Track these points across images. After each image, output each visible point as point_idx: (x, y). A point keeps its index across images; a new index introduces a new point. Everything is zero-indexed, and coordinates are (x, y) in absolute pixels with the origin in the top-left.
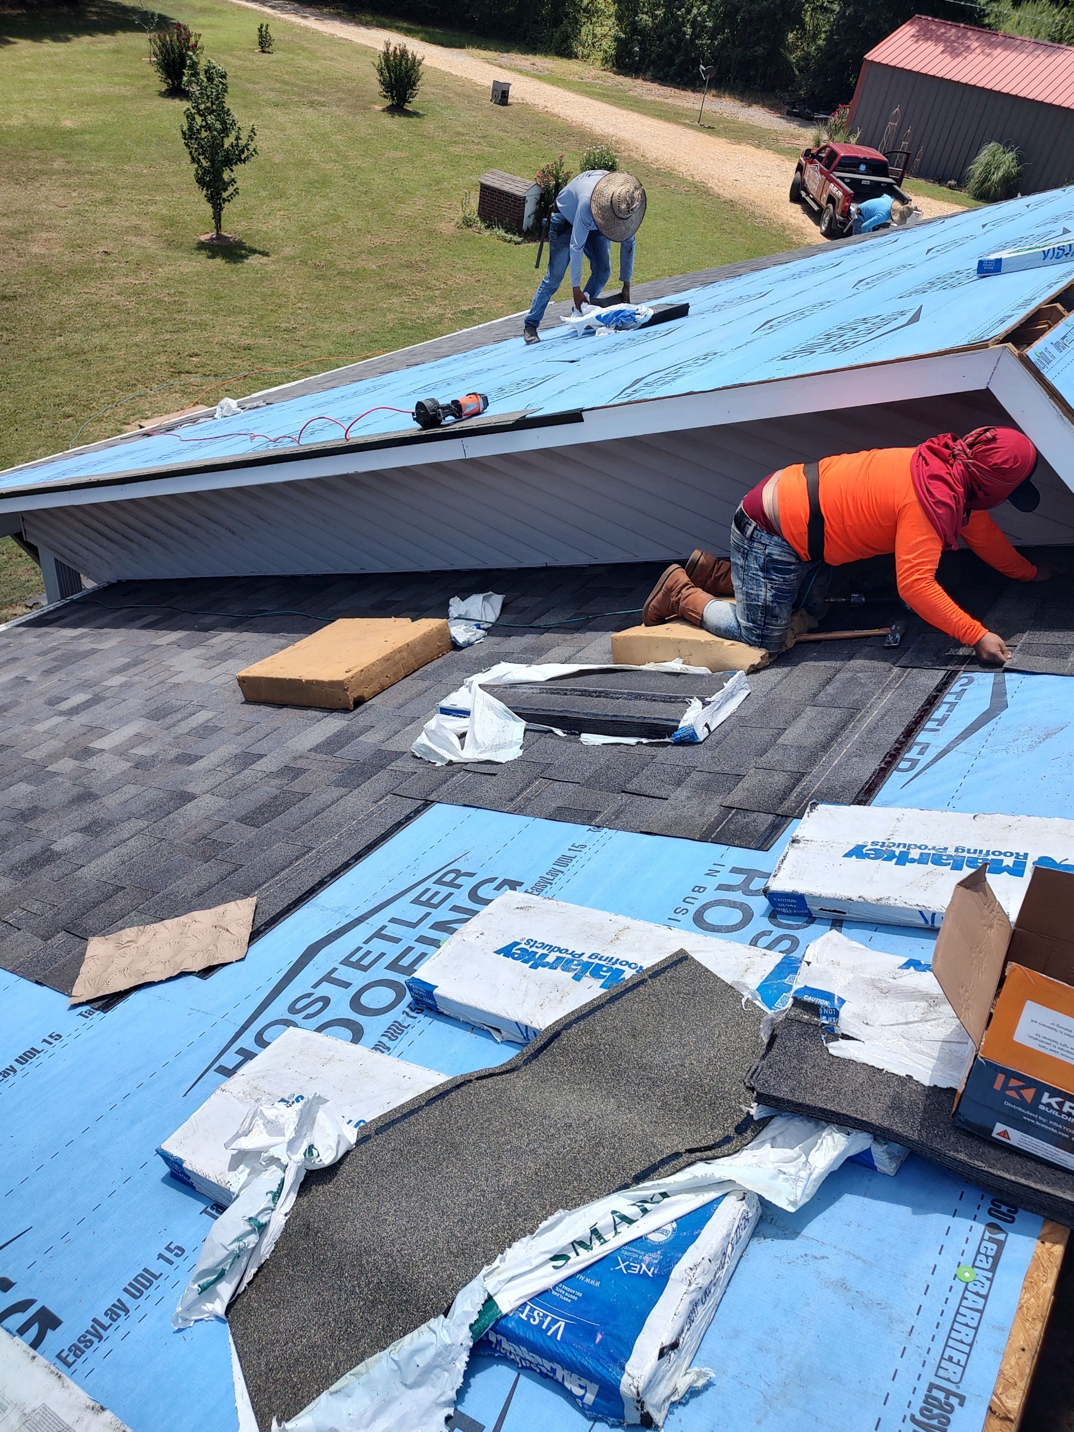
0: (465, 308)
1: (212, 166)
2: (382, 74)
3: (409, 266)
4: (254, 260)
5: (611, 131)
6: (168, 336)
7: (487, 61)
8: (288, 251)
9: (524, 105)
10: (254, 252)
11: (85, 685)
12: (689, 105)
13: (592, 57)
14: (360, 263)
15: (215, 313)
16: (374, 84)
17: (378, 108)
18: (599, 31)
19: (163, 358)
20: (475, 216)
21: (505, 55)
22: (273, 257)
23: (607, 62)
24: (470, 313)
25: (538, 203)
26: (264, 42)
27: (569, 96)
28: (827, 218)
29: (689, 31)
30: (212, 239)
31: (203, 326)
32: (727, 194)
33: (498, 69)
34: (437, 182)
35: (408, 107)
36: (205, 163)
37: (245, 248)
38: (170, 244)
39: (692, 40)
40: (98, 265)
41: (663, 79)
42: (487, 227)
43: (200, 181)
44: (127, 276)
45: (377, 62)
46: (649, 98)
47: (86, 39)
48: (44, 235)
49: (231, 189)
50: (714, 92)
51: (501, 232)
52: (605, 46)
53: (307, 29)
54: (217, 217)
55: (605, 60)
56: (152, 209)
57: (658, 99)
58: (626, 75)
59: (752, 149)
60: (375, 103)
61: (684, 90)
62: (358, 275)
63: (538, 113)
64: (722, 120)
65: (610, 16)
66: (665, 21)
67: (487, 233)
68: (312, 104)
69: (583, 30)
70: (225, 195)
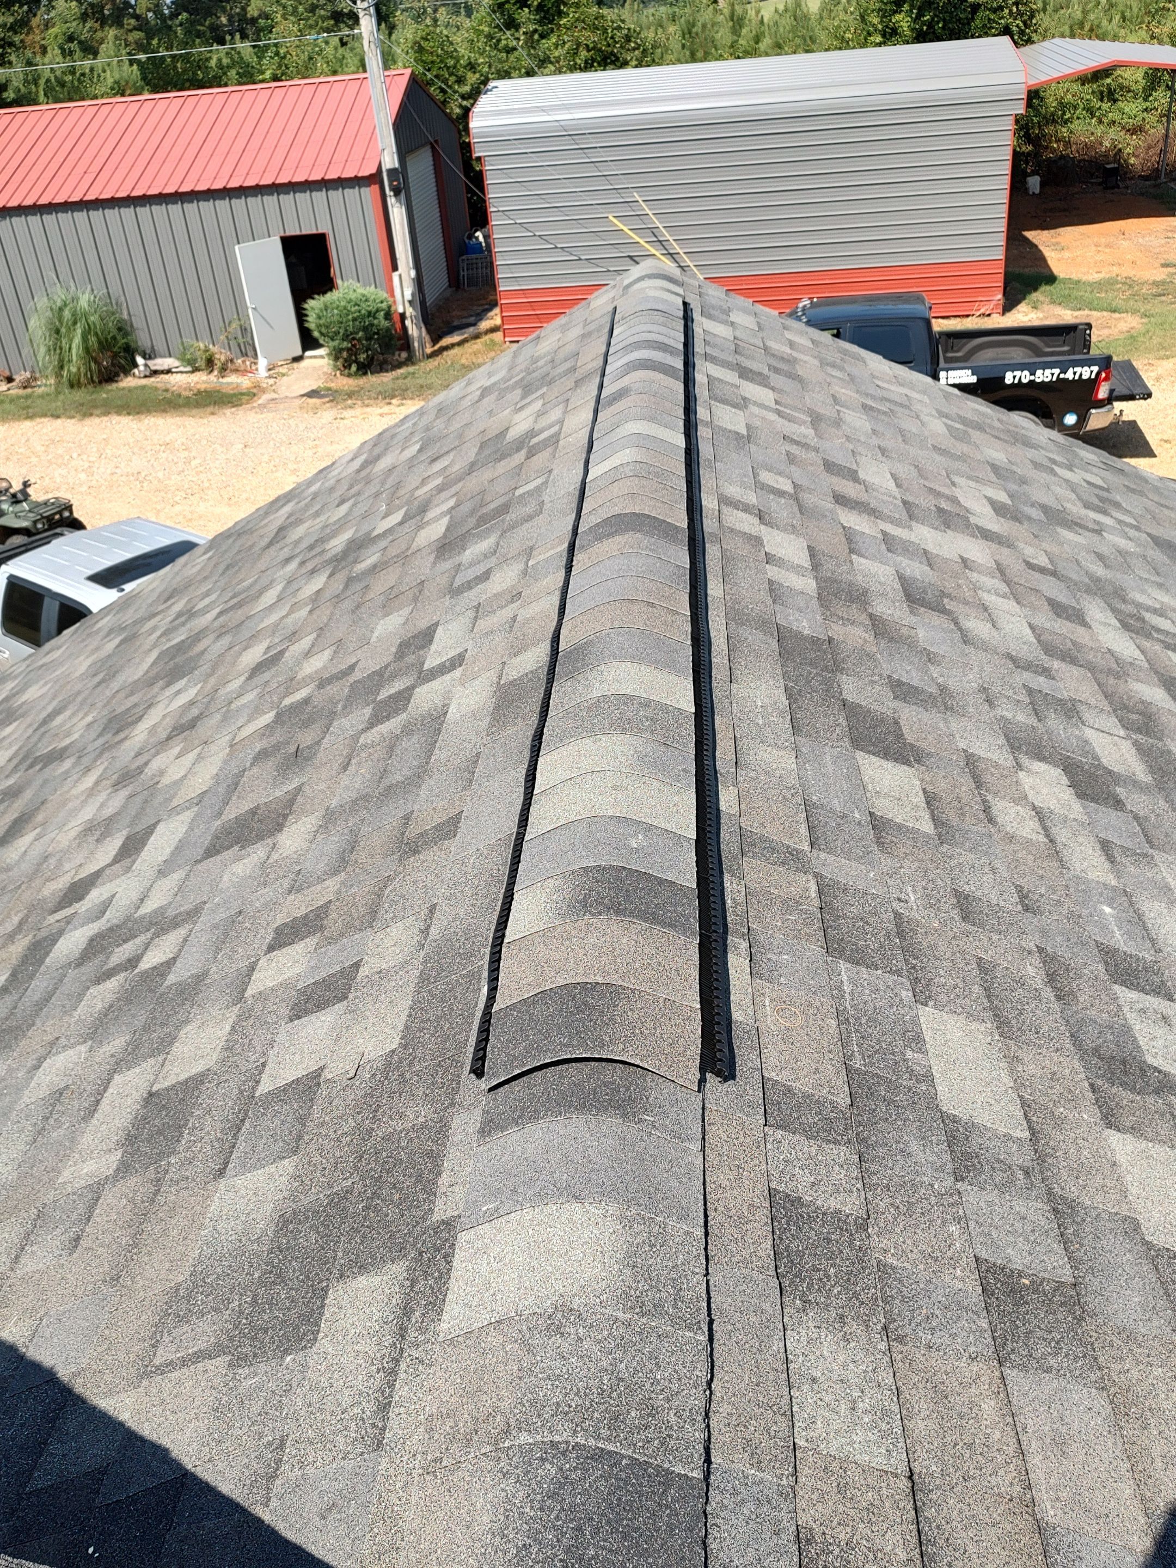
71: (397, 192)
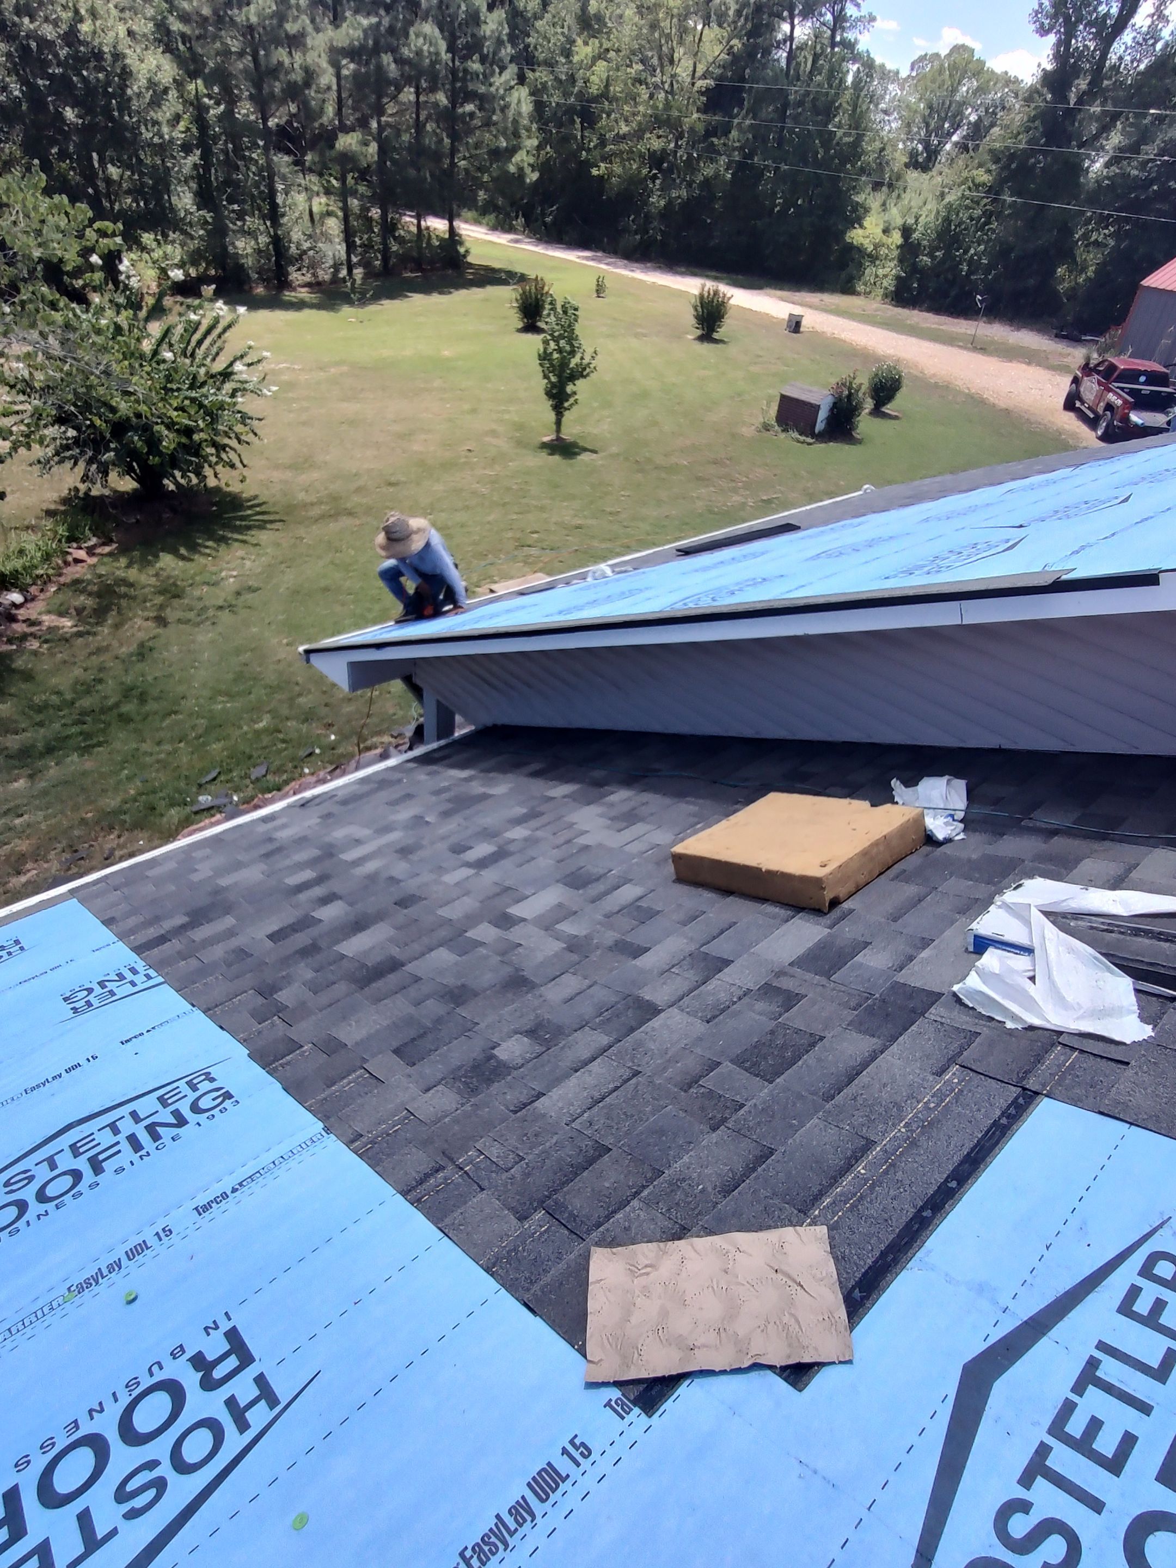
0: (765, 498)
1: (559, 381)
2: (696, 310)
3: (715, 462)
4: (585, 457)
5: (891, 352)
6: (515, 517)
7: (782, 299)
8: (614, 449)
9: (815, 333)
10: (586, 450)
11: (487, 834)
12: (963, 331)
13: (873, 294)
14: (673, 460)
15: (552, 498)
16: (688, 318)
17: (690, 337)
18: (881, 272)
19: (510, 534)
20: (773, 422)
21: (797, 294)
22: (601, 454)
23: (887, 297)
24: (769, 501)
25: (831, 410)
26: (600, 290)
27: (854, 325)
28: (1104, 424)
29: (966, 268)
30: (552, 440)
31: (542, 509)
32: (1002, 404)
33: (791, 305)
34: (739, 395)
35: (715, 336)
36: (553, 379)
37: (578, 447)
38: (520, 443)
39: (968, 275)
40: (463, 460)
41: (937, 309)
42: (783, 431)
43: (549, 394)
44: (485, 468)
45: (693, 301)
46: (925, 325)
47: (463, 292)
48: (423, 437)
49: (572, 400)
50: (984, 319)
51: (796, 435)
52: (885, 284)
53: (634, 279)
54: (558, 423)
55: (886, 296)
56: (506, 417)
57: (933, 326)
58: (904, 307)
59: (1024, 366)
60: (687, 333)
61: (957, 318)
62: (672, 469)
63: (828, 338)
64: (993, 342)
65: (893, 259)
66: (943, 261)
67: (783, 436)
68: (636, 335)
69: (866, 272)
70: (566, 405)
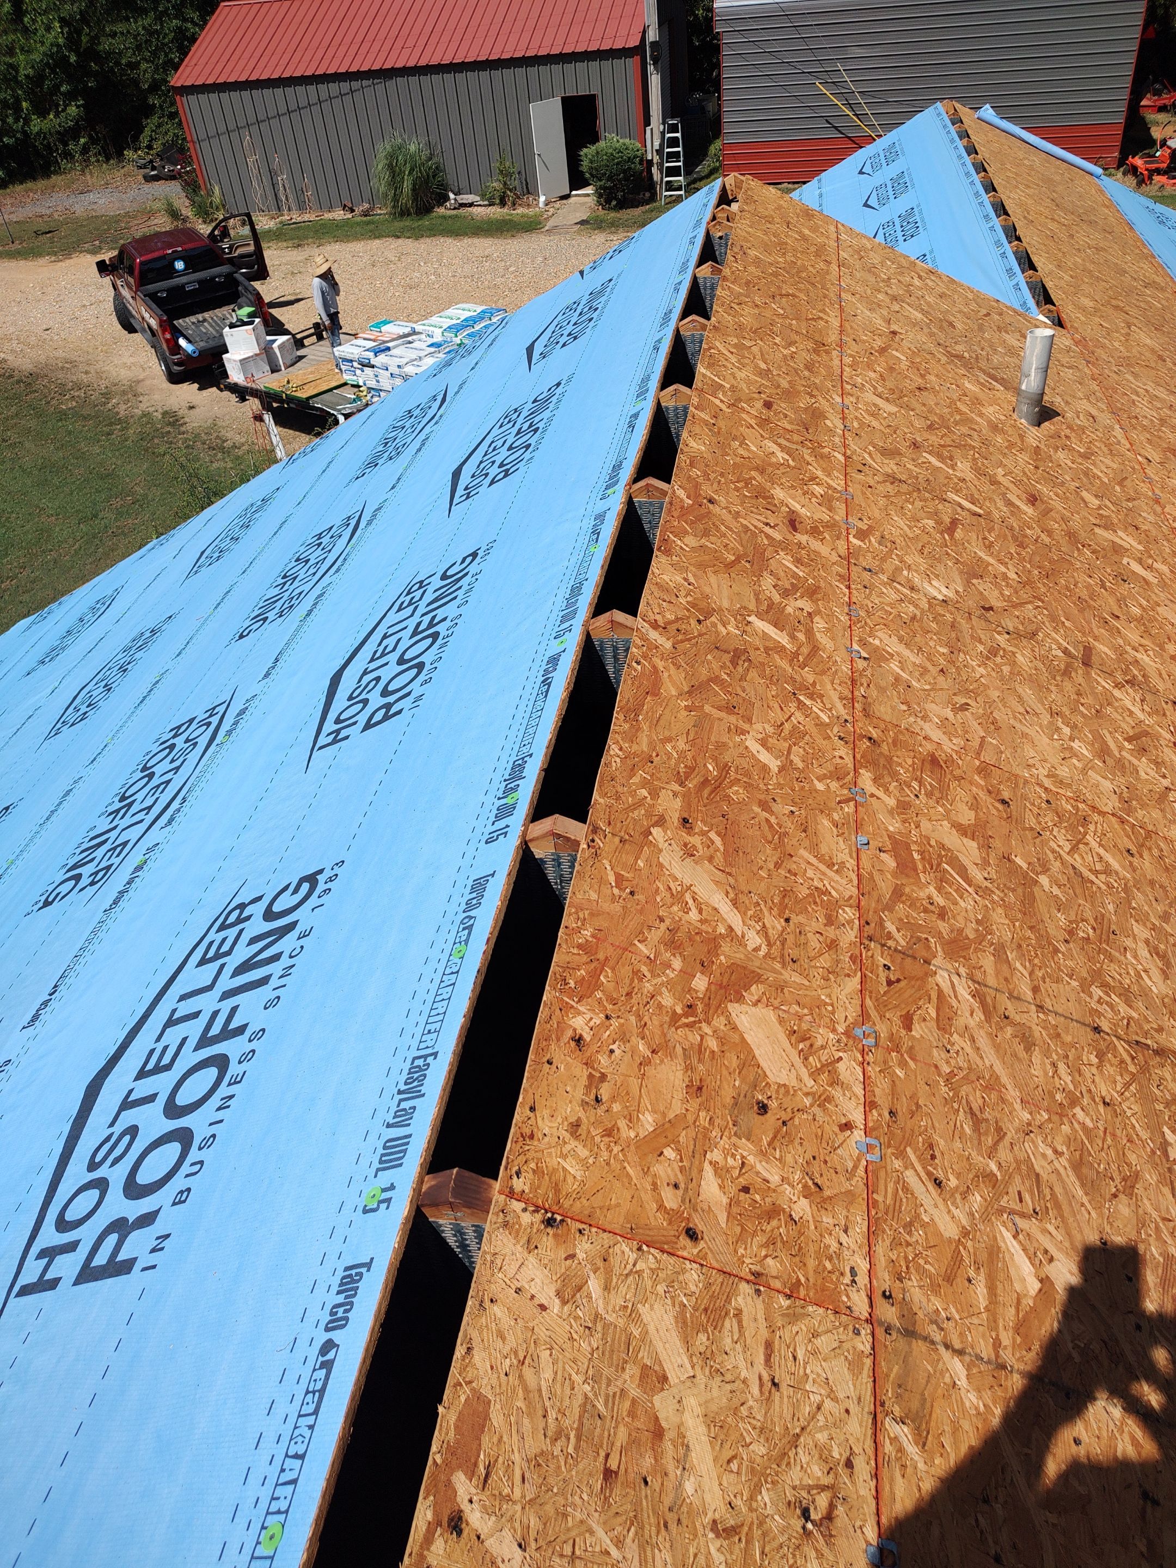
71: (655, 61)
